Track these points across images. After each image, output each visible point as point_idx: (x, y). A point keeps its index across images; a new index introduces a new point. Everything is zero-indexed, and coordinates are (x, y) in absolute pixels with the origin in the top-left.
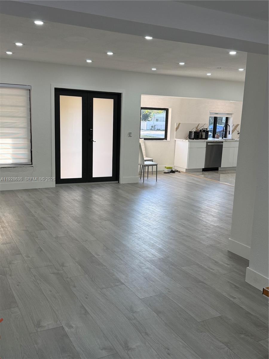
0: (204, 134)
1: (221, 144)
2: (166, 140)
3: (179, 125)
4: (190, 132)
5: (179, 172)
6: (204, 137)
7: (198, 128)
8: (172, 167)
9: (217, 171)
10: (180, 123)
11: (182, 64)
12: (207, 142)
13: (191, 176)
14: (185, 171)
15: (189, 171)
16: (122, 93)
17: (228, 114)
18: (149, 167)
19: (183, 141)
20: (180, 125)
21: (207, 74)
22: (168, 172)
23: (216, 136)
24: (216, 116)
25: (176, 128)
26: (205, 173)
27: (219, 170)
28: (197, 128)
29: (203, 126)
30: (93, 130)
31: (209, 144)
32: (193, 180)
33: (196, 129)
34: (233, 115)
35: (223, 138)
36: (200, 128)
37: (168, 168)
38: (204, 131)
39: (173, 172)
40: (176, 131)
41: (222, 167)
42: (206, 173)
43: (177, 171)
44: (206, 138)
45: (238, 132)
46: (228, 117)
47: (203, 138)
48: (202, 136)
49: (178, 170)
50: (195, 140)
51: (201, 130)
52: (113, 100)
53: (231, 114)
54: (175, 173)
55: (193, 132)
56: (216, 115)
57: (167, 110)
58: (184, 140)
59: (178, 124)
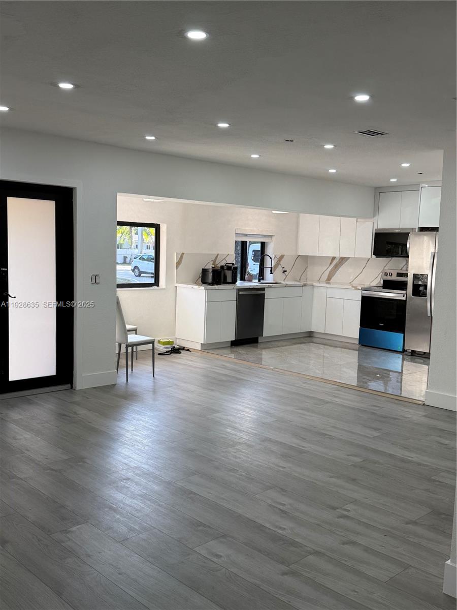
0: (229, 274)
1: (261, 292)
2: (158, 285)
3: (182, 256)
4: (204, 271)
5: (188, 350)
6: (229, 279)
7: (216, 263)
8: (173, 342)
9: (256, 344)
10: (183, 254)
11: (223, 125)
12: (239, 290)
13: (217, 359)
14: (199, 347)
15: (208, 347)
16: (75, 188)
17: (265, 236)
18: (138, 347)
19: (192, 288)
20: (184, 256)
21: (252, 156)
22: (167, 352)
23: (246, 276)
24: (244, 239)
25: (177, 263)
26: (237, 350)
27: (259, 341)
28: (214, 261)
29: (225, 259)
30: (7, 271)
31: (240, 293)
32: (225, 367)
33: (213, 265)
34: (274, 238)
35: (259, 281)
36: (221, 263)
37: (164, 344)
38: (229, 268)
39: (176, 351)
40: (177, 269)
41: (264, 335)
42: (241, 350)
43: (183, 349)
44: (234, 282)
45: (284, 269)
46: (264, 242)
47: (228, 281)
48: (225, 277)
49: (184, 346)
50: (216, 287)
51: (222, 267)
52: (54, 202)
53: (271, 236)
54: (180, 353)
55: (211, 271)
56: (244, 237)
57: (157, 227)
58: (196, 287)
59: (181, 254)
